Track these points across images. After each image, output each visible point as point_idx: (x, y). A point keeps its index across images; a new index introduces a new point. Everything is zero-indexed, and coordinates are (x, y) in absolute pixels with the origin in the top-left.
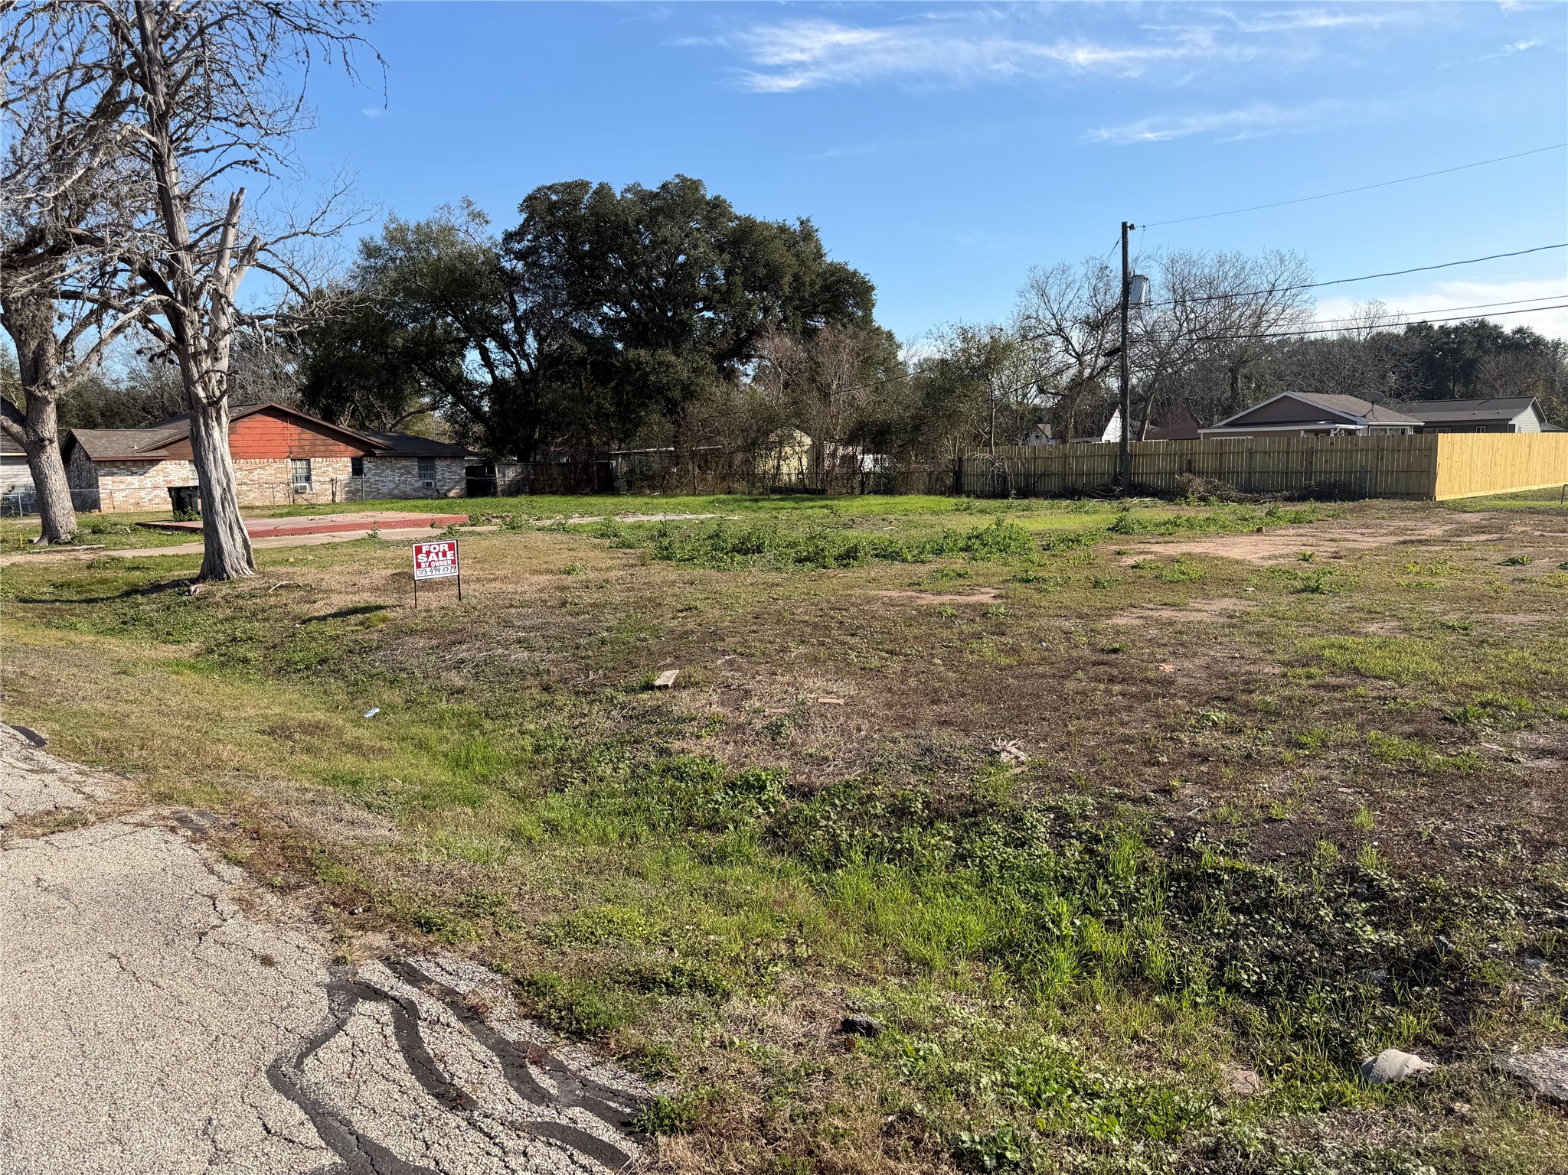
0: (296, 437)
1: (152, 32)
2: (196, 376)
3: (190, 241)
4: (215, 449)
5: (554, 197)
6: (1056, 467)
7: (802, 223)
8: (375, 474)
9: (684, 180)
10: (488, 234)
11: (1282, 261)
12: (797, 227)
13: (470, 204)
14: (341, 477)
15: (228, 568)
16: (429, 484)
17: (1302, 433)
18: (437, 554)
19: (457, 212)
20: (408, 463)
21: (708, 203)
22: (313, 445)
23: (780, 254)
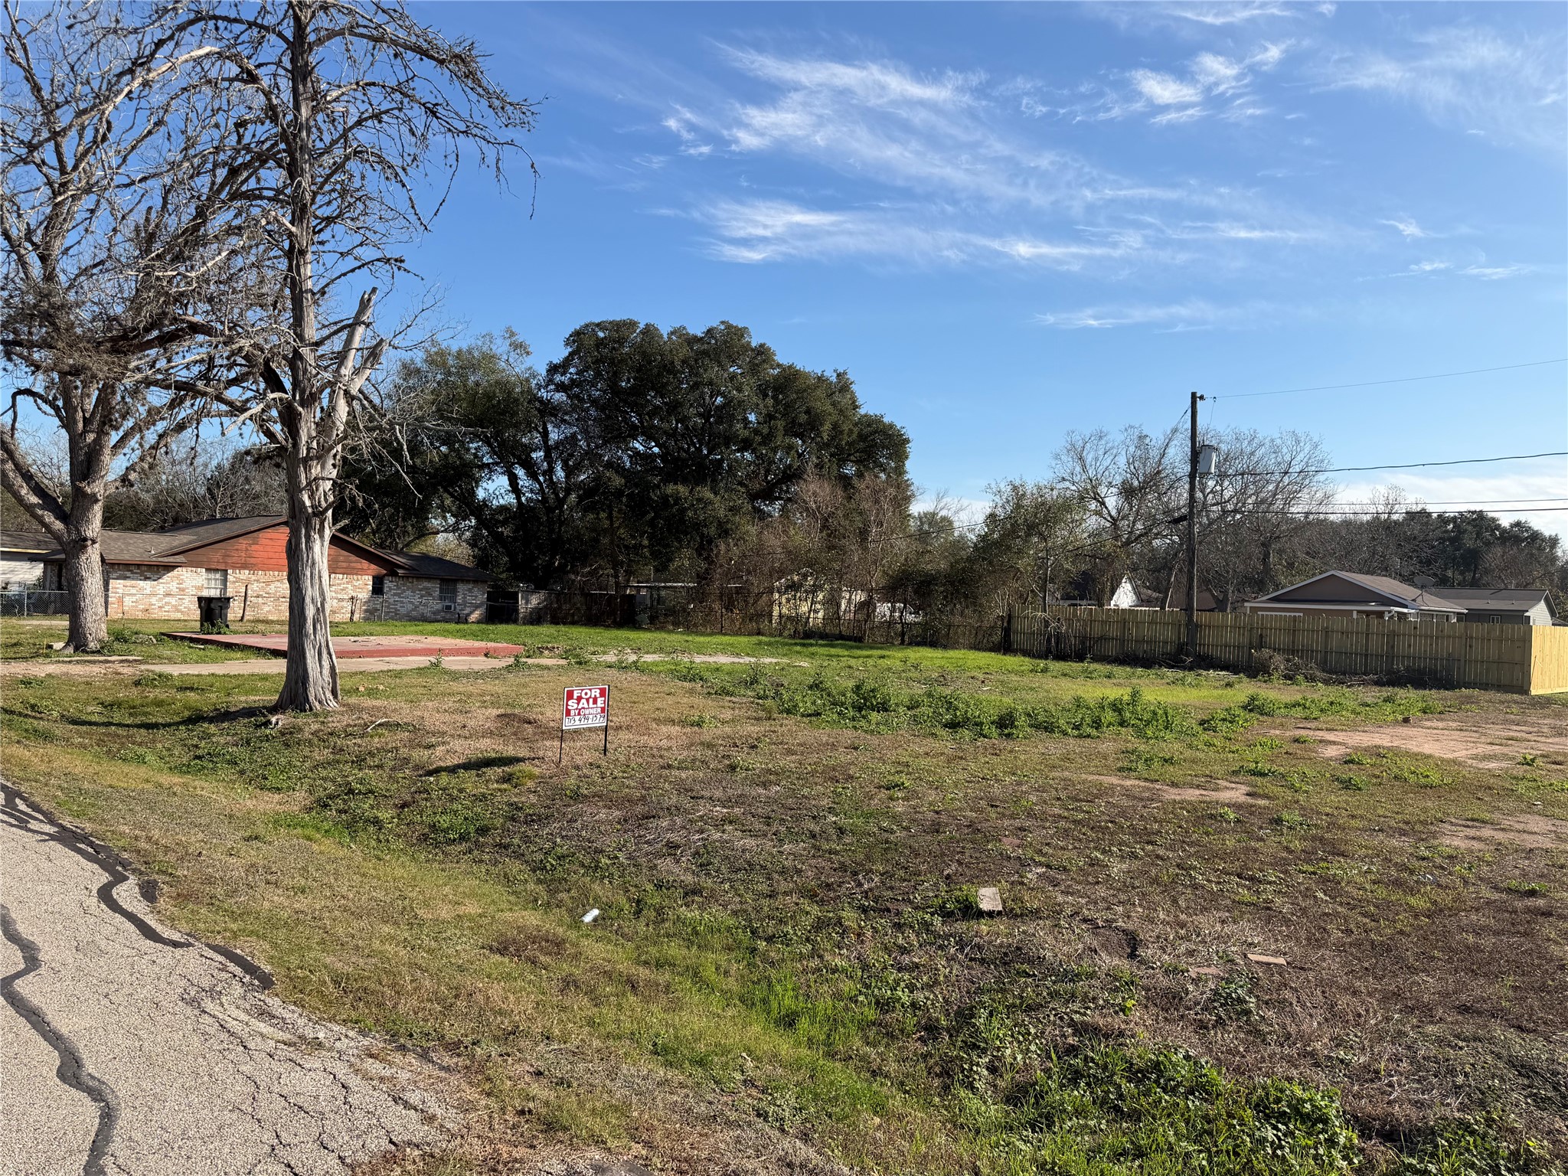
2: (304, 483)
3: (316, 338)
4: (313, 564)
5: (601, 334)
6: (1114, 632)
7: (839, 375)
8: (395, 595)
9: (729, 327)
10: (527, 365)
12: (834, 379)
13: (512, 334)
14: (360, 596)
15: (311, 698)
16: (448, 608)
17: (1355, 613)
18: (588, 700)
19: (499, 341)
20: (429, 585)
21: (753, 350)
22: (335, 561)
23: (822, 405)
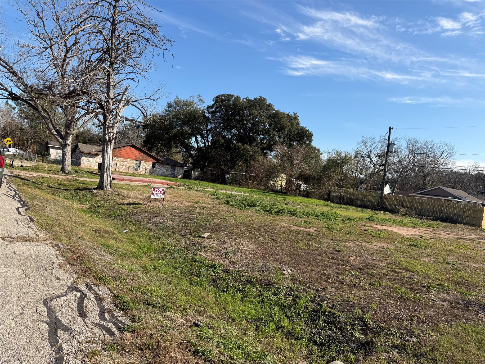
0: (138, 154)
1: (114, 42)
2: (107, 133)
3: (113, 97)
4: (108, 153)
5: (223, 98)
6: (360, 198)
7: (294, 114)
8: (158, 168)
9: (261, 97)
10: (203, 106)
11: (446, 145)
12: (293, 115)
13: (200, 96)
14: (149, 168)
15: (104, 187)
16: (173, 173)
17: (443, 200)
18: (159, 191)
19: (196, 98)
20: (168, 167)
21: (267, 105)
22: (143, 157)
23: (285, 122)
